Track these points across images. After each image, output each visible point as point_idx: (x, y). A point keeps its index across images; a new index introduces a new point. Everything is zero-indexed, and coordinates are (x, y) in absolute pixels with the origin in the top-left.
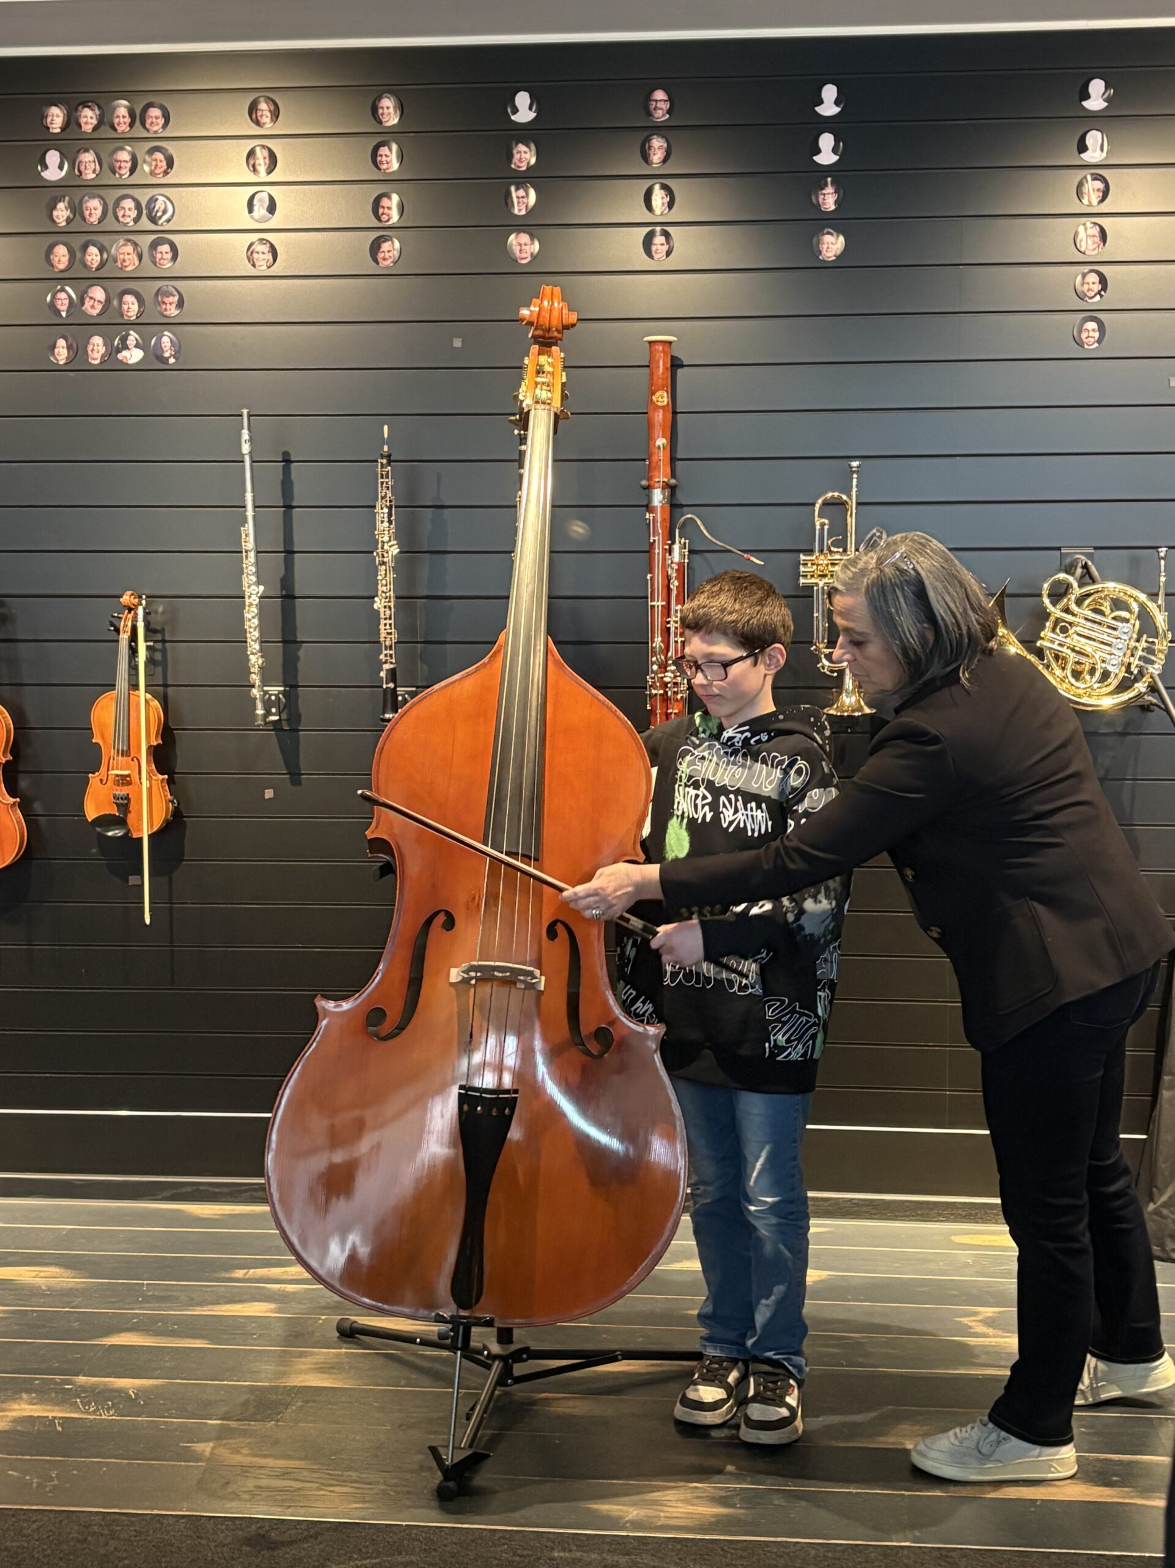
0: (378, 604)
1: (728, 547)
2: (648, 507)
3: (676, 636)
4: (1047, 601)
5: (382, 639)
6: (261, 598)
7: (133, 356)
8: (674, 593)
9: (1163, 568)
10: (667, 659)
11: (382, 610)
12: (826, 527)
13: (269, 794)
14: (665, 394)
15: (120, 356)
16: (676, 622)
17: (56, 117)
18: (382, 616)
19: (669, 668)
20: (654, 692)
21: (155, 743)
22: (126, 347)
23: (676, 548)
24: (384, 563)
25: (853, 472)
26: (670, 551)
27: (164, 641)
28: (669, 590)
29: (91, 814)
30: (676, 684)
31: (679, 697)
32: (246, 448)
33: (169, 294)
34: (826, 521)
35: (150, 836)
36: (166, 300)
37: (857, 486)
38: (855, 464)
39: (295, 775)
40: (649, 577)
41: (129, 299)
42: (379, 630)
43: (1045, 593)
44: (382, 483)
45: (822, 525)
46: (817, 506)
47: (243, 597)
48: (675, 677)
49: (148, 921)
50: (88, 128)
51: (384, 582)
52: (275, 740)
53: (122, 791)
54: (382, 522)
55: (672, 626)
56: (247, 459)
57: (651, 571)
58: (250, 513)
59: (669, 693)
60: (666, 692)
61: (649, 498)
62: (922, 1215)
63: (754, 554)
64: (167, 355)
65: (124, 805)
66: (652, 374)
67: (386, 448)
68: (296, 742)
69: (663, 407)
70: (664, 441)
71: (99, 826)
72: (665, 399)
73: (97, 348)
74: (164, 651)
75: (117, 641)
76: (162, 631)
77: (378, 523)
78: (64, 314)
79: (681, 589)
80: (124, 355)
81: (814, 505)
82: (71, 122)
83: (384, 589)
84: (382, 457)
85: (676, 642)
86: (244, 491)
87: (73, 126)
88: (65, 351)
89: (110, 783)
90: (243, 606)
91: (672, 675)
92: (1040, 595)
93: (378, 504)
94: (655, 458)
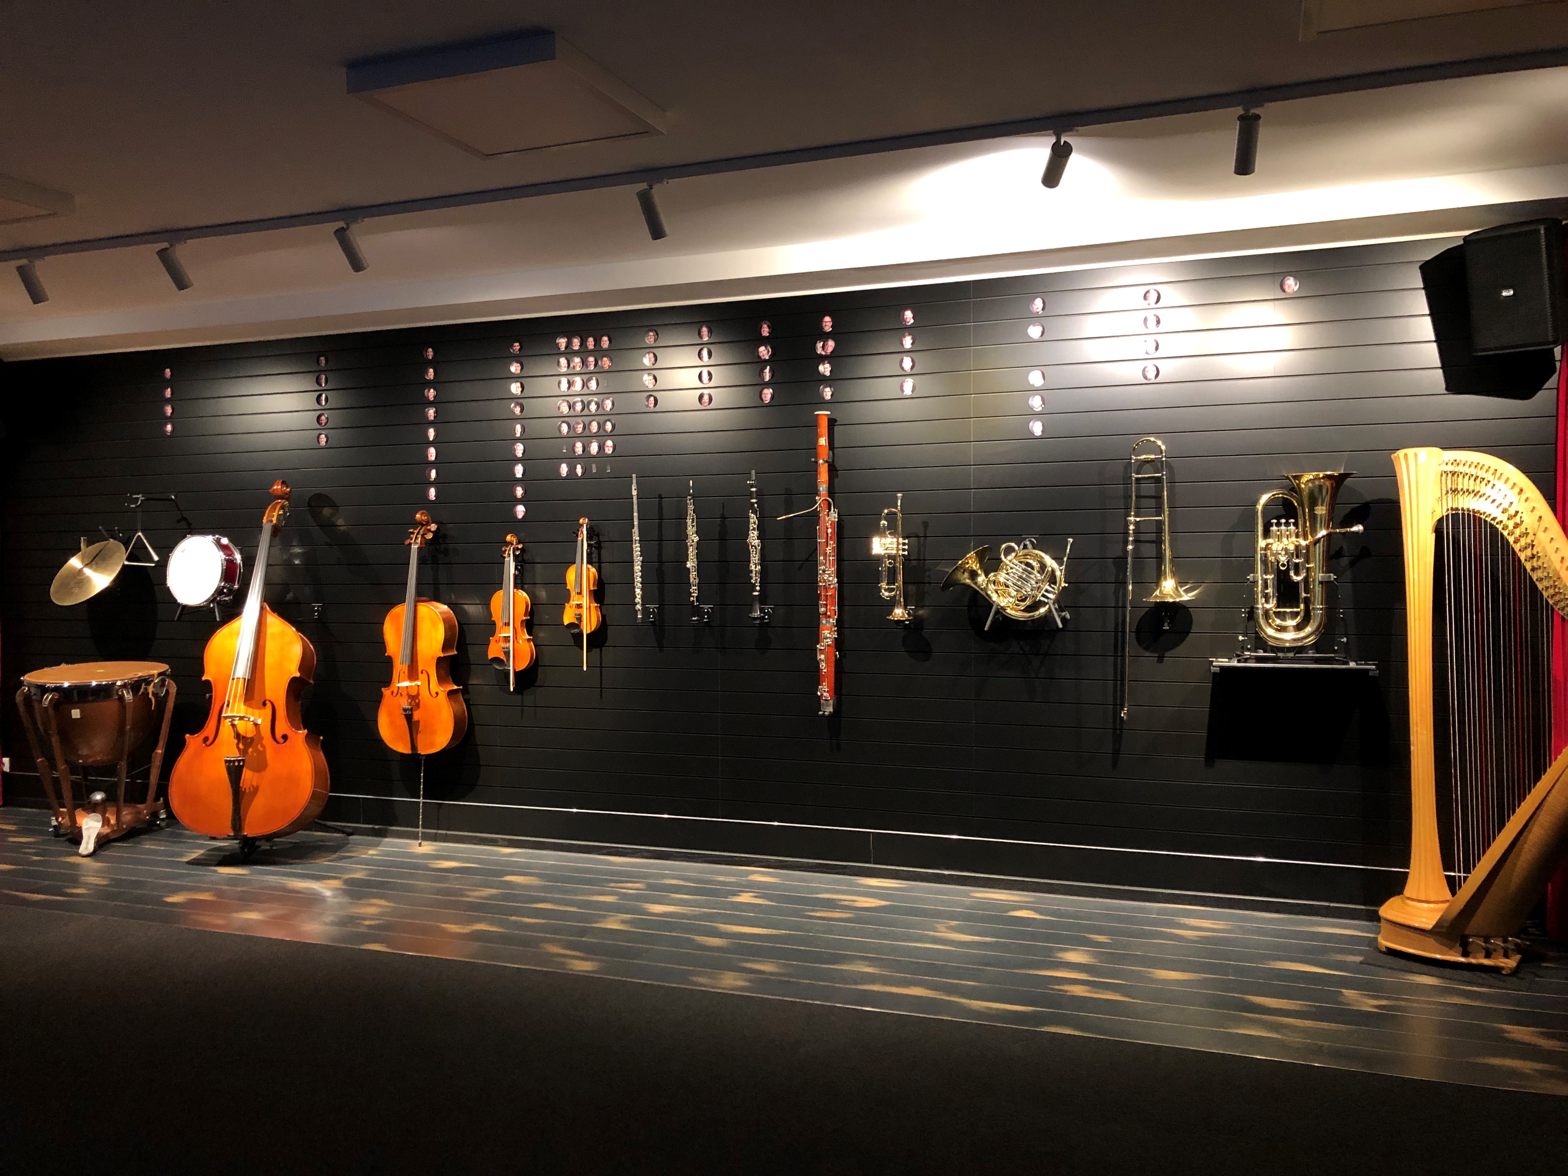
0: (689, 565)
4: (1002, 555)
5: (691, 582)
6: (642, 562)
8: (830, 536)
11: (691, 568)
12: (886, 525)
17: (562, 342)
18: (691, 571)
21: (592, 588)
24: (692, 545)
29: (566, 622)
32: (634, 493)
34: (886, 522)
35: (588, 635)
38: (898, 495)
39: (661, 648)
42: (689, 577)
43: (1002, 549)
47: (633, 562)
49: (585, 670)
50: (576, 347)
51: (692, 554)
52: (653, 630)
53: (578, 612)
54: (690, 526)
56: (635, 498)
58: (636, 523)
59: (828, 585)
60: (826, 584)
65: (579, 618)
67: (691, 491)
68: (662, 631)
71: (569, 628)
77: (688, 527)
79: (833, 533)
82: (569, 344)
83: (692, 557)
84: (690, 495)
85: (830, 559)
86: (633, 513)
87: (571, 346)
89: (573, 608)
92: (999, 551)
93: (688, 517)
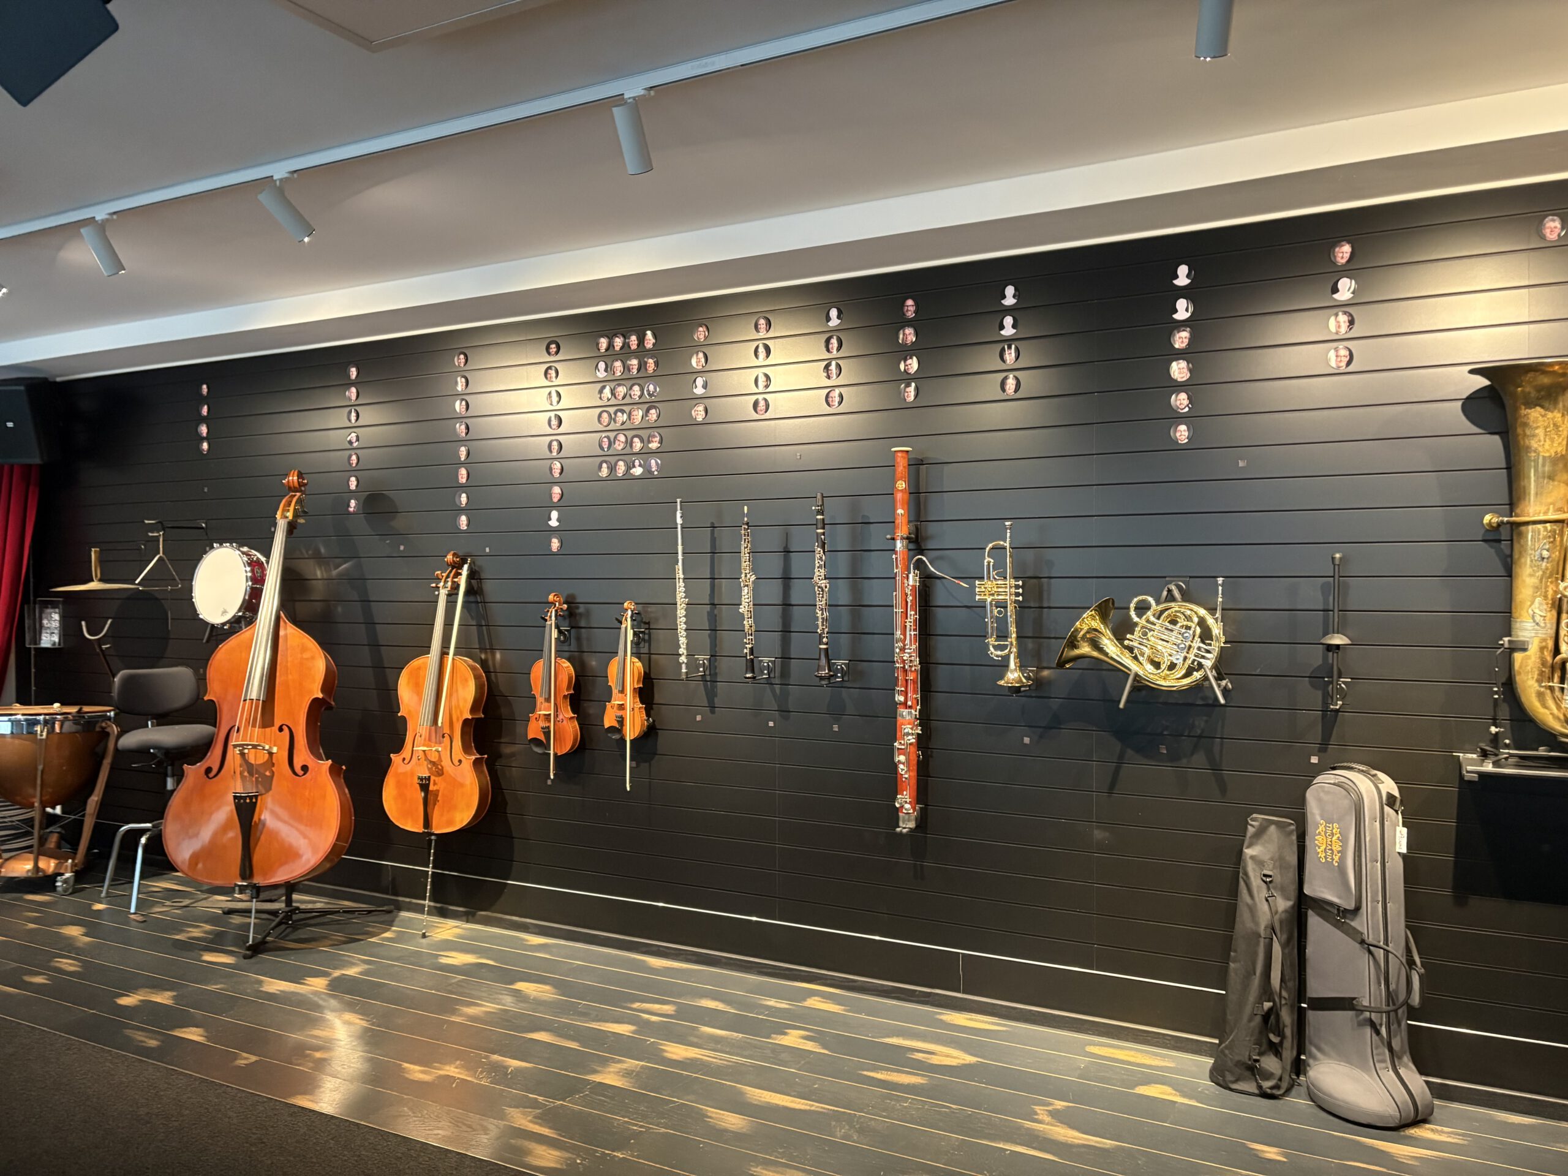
0: (743, 609)
1: (943, 575)
2: (893, 551)
3: (910, 630)
4: (1133, 614)
5: (746, 630)
6: (687, 604)
7: (638, 471)
8: (909, 604)
9: (1220, 592)
10: (905, 645)
11: (746, 613)
12: (991, 564)
13: (699, 718)
14: (904, 483)
15: (632, 471)
16: (910, 622)
17: (602, 343)
18: (746, 617)
19: (906, 651)
20: (897, 665)
21: (636, 686)
22: (634, 466)
23: (911, 576)
24: (746, 586)
25: (1007, 529)
26: (908, 578)
27: (649, 629)
28: (907, 602)
29: (607, 725)
30: (911, 661)
31: (913, 669)
32: (679, 521)
33: (654, 436)
34: (992, 561)
35: (631, 741)
36: (653, 440)
37: (1010, 537)
38: (1007, 523)
39: (712, 707)
40: (894, 593)
41: (636, 440)
42: (744, 624)
43: (1132, 606)
44: (745, 540)
45: (989, 563)
46: (988, 549)
47: (676, 604)
48: (910, 657)
49: (628, 789)
50: (617, 348)
51: (747, 597)
52: (702, 688)
53: (620, 713)
54: (745, 562)
55: (908, 624)
56: (679, 526)
57: (896, 591)
58: (680, 557)
59: (906, 667)
60: (904, 666)
61: (895, 546)
62: (1076, 1028)
63: (964, 580)
64: (653, 470)
65: (621, 721)
66: (895, 471)
67: (746, 519)
68: (714, 688)
69: (902, 491)
70: (902, 512)
71: (610, 733)
72: (904, 486)
73: (621, 467)
74: (649, 634)
75: (620, 628)
76: (648, 623)
77: (742, 563)
78: (606, 450)
79: (914, 601)
80: (633, 471)
81: (985, 549)
82: (609, 345)
83: (746, 601)
84: (744, 524)
85: (910, 635)
86: (677, 545)
87: (611, 348)
88: (606, 470)
89: (615, 708)
90: (676, 609)
91: (908, 656)
92: (1128, 608)
93: (742, 551)
94: (897, 522)
